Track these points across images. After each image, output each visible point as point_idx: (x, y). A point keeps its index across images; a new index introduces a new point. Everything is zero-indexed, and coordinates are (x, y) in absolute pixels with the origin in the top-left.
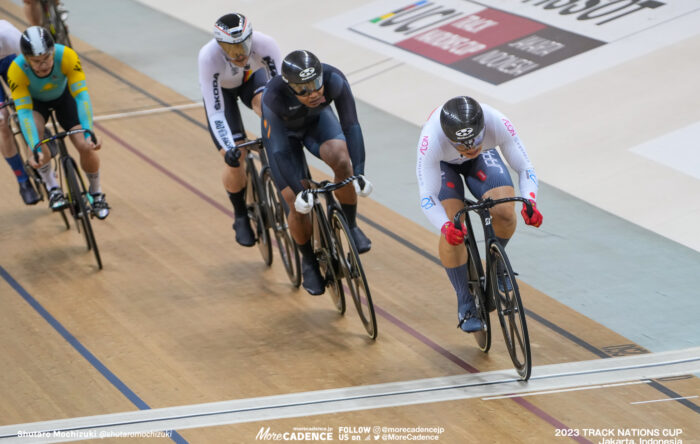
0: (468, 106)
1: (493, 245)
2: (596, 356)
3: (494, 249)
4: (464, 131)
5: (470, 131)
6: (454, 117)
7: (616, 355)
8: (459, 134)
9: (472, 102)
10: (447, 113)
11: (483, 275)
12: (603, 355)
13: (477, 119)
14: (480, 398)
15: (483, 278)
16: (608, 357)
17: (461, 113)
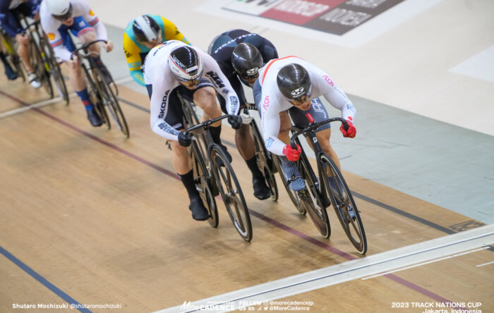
0: (297, 72)
1: (322, 157)
2: (443, 233)
3: (324, 160)
4: (297, 90)
5: (302, 90)
6: (288, 80)
7: (460, 230)
8: (294, 94)
9: (299, 67)
10: (281, 78)
11: (317, 181)
12: (449, 231)
13: (305, 79)
14: (360, 279)
15: (316, 183)
16: (454, 233)
17: (292, 76)
